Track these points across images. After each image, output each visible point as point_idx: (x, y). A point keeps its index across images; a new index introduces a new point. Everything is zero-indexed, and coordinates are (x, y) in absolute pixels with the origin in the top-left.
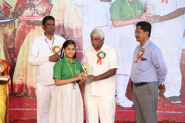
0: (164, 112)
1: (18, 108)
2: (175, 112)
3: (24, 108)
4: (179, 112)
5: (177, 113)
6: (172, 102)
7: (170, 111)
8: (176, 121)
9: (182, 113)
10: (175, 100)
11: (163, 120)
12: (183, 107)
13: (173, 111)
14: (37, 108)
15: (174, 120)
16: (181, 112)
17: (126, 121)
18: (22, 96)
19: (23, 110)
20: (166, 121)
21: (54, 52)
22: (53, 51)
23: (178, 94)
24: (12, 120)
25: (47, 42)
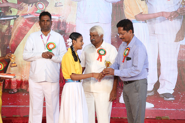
0: (157, 109)
1: (10, 105)
2: (168, 109)
3: (17, 105)
4: (172, 109)
5: (170, 110)
6: (165, 99)
7: (163, 108)
8: (169, 118)
9: (175, 110)
10: (168, 97)
11: (156, 117)
12: (176, 104)
13: (166, 108)
14: (29, 105)
15: (167, 117)
16: (173, 110)
17: (119, 118)
18: (14, 93)
19: (16, 107)
20: (159, 118)
21: (47, 49)
22: (47, 47)
23: (172, 92)
24: (5, 117)
25: (42, 38)
